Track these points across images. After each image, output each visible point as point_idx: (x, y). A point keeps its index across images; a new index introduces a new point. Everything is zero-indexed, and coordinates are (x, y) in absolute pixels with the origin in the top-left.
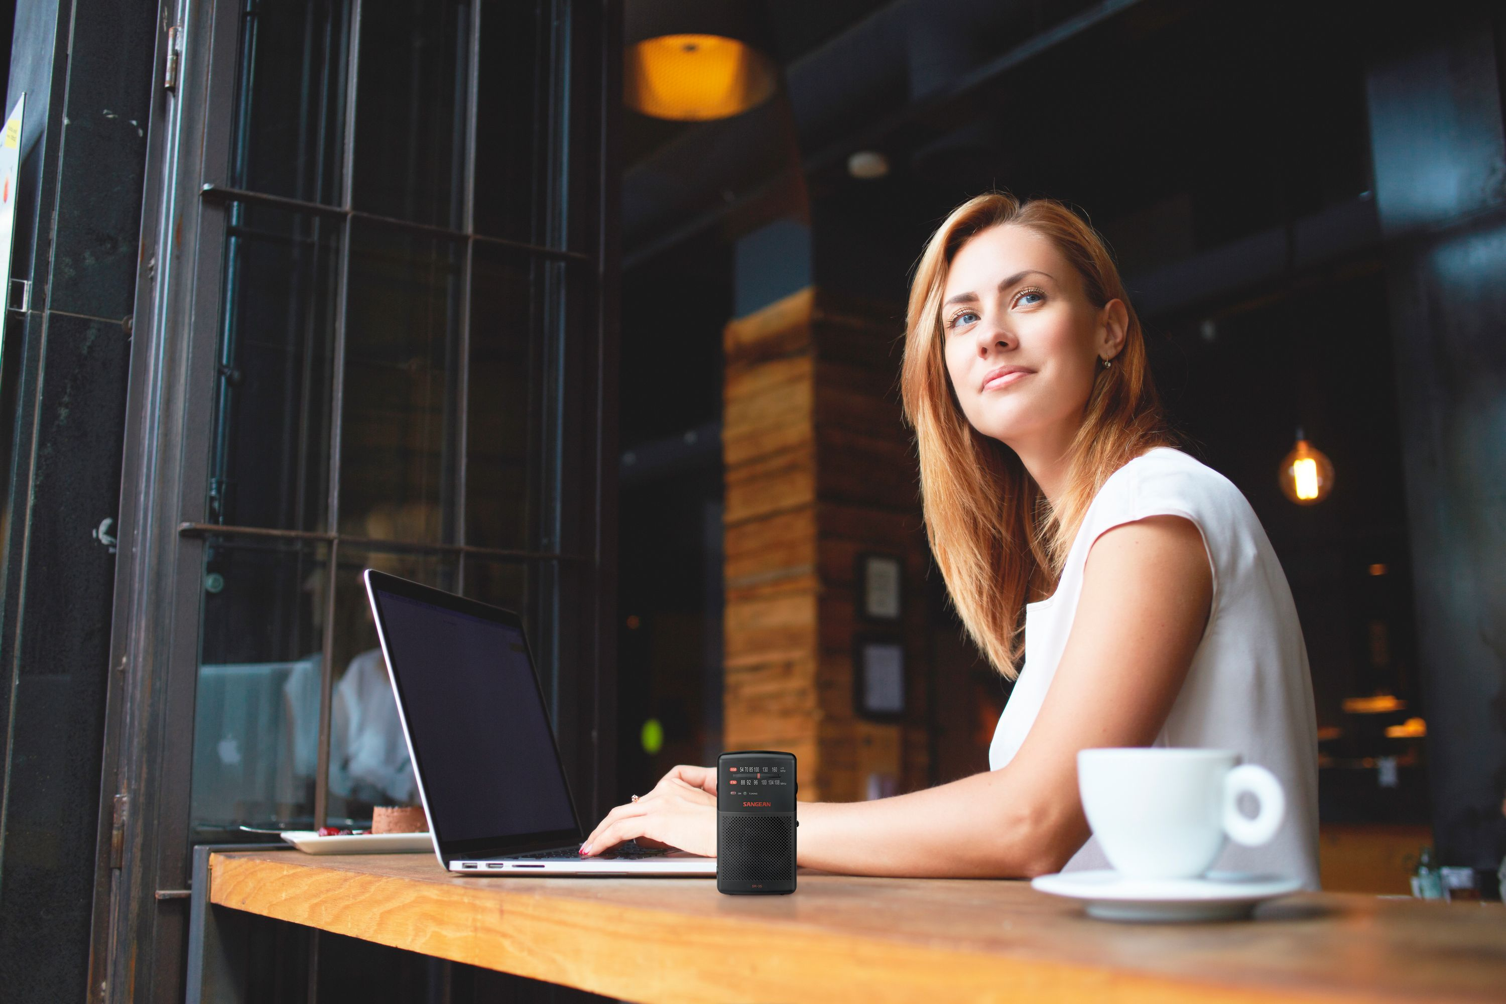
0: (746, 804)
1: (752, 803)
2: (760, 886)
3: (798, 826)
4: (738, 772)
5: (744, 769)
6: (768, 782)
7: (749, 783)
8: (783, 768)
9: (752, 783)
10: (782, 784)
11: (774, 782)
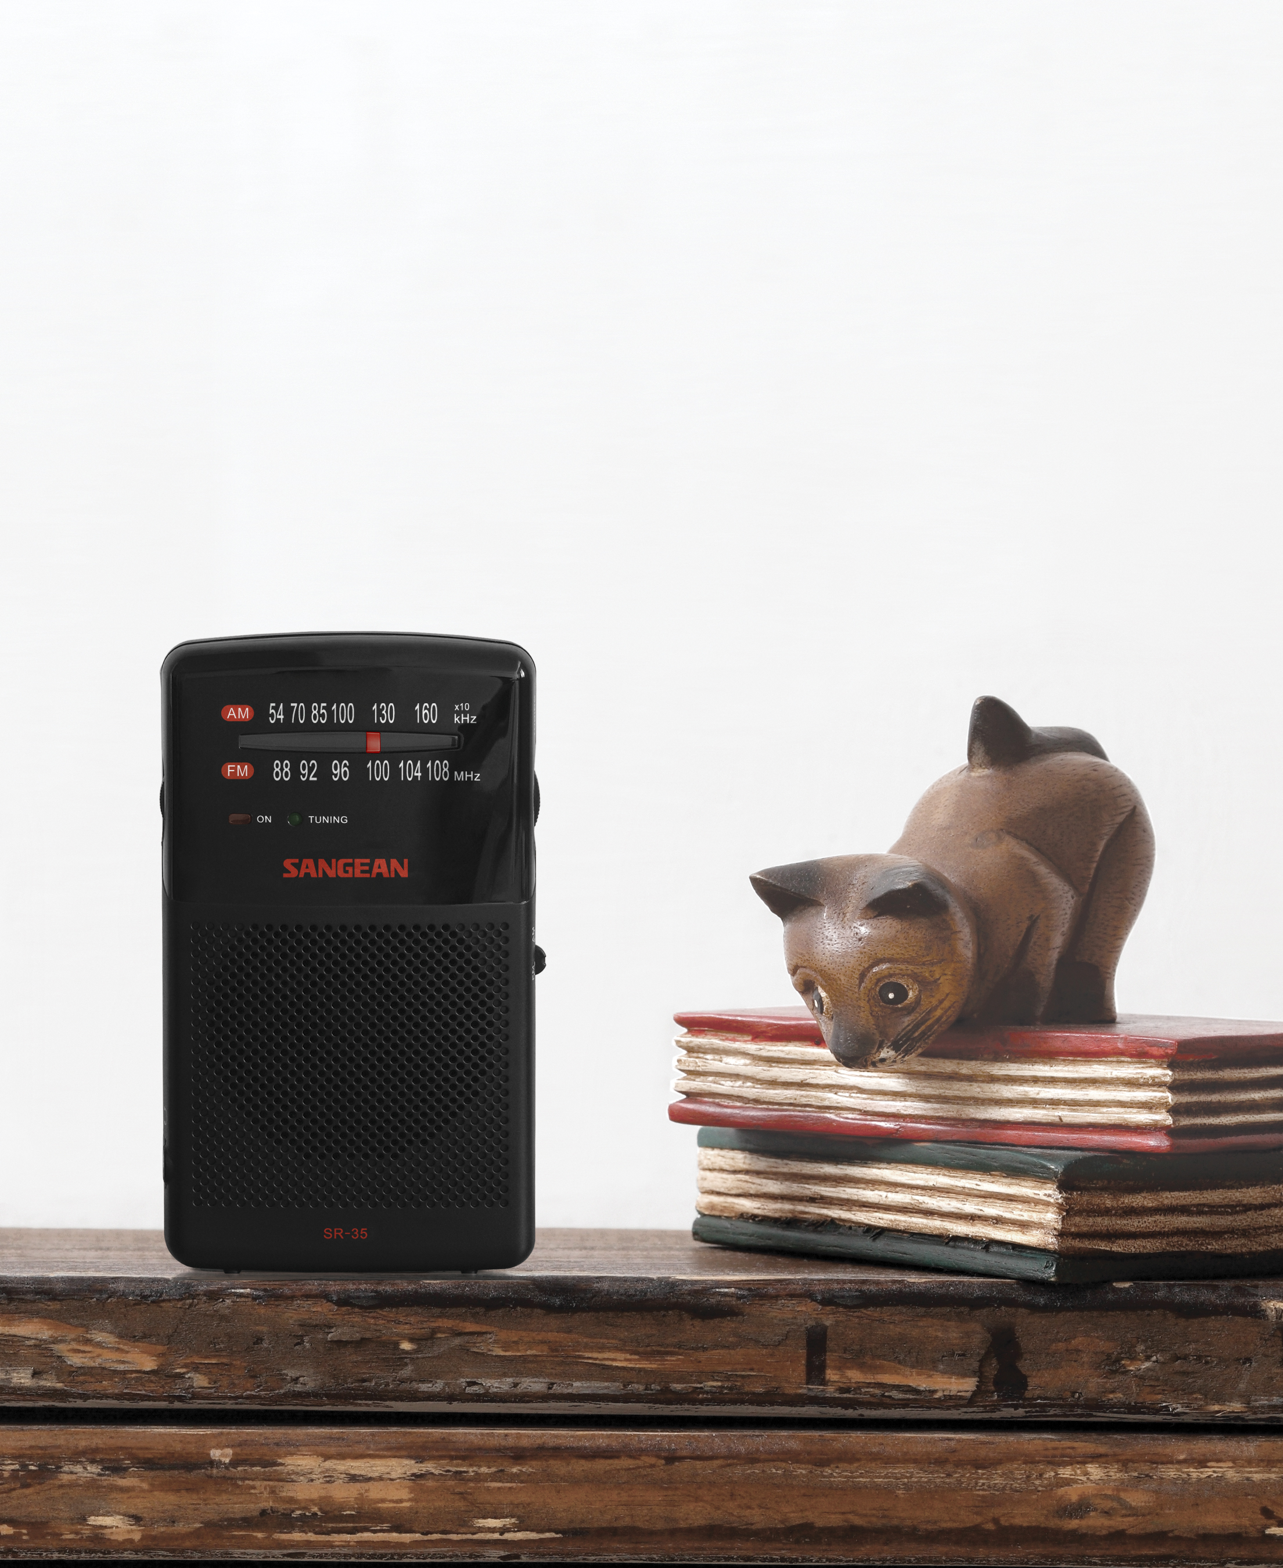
0: (298, 866)
1: (322, 863)
2: (361, 1234)
3: (540, 967)
4: (259, 723)
5: (288, 711)
6: (395, 771)
7: (308, 772)
8: (467, 707)
9: (324, 772)
10: (461, 776)
11: (424, 770)
